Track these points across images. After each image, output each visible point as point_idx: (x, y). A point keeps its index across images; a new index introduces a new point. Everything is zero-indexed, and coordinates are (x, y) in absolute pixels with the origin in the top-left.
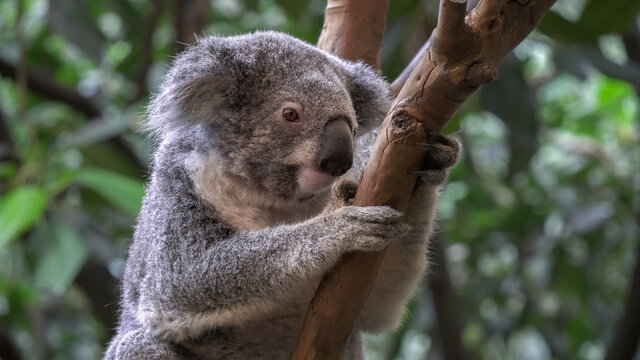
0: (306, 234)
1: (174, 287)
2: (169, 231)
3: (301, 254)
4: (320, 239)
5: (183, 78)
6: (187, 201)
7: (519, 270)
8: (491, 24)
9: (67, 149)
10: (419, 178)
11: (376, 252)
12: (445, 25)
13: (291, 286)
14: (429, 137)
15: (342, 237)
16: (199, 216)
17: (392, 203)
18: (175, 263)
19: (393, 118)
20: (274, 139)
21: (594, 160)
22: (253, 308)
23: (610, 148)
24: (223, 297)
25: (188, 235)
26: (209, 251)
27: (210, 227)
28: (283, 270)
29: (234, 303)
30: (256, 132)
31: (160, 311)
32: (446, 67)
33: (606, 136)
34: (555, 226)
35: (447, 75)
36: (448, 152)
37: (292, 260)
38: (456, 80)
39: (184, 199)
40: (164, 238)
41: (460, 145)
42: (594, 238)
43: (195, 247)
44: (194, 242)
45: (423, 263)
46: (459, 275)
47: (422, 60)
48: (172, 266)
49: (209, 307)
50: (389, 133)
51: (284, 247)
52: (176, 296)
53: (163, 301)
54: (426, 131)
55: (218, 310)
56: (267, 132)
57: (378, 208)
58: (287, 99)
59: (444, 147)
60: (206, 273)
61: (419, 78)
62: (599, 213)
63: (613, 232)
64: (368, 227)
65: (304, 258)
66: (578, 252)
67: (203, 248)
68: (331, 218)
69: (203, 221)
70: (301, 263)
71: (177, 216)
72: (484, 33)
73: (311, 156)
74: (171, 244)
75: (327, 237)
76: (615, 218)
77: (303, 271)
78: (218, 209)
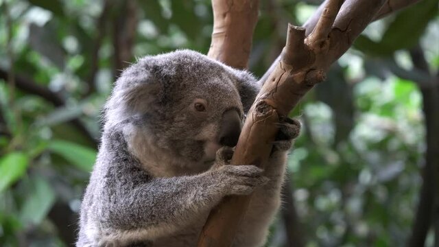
0: (199, 183)
1: (111, 212)
2: (109, 175)
3: (195, 196)
4: (209, 187)
5: (128, 86)
6: (122, 156)
7: (342, 206)
8: (322, 44)
9: (42, 127)
10: (274, 146)
11: (246, 196)
12: (291, 45)
13: (188, 217)
14: (281, 119)
15: (223, 185)
16: (129, 166)
17: (257, 163)
18: (112, 197)
19: (257, 106)
20: (188, 123)
21: (391, 134)
22: (162, 229)
23: (402, 126)
24: (142, 221)
25: (122, 178)
26: (135, 190)
27: (136, 173)
28: (183, 206)
29: (150, 225)
30: (176, 119)
31: (100, 229)
32: (292, 73)
33: (399, 117)
34: (366, 177)
35: (292, 78)
36: (293, 129)
37: (189, 200)
38: (299, 81)
39: (120, 154)
40: (106, 179)
41: (301, 124)
42: (391, 185)
43: (126, 186)
44: (125, 183)
45: (278, 202)
46: (302, 209)
47: (276, 68)
48: (110, 198)
49: (133, 227)
50: (254, 116)
51: (185, 191)
52: (111, 218)
53: (102, 222)
54: (279, 115)
55: (139, 229)
56: (184, 118)
57: (247, 166)
58: (197, 97)
59: (291, 126)
60: (132, 204)
61: (274, 80)
62: (395, 168)
63: (404, 181)
64: (241, 179)
65: (197, 199)
66: (381, 194)
67: (131, 188)
68: (216, 173)
69: (132, 169)
70: (195, 202)
71: (116, 165)
72: (317, 50)
73: (213, 135)
74: (110, 184)
75: (214, 185)
76: (405, 171)
77: (196, 208)
78: (142, 162)
